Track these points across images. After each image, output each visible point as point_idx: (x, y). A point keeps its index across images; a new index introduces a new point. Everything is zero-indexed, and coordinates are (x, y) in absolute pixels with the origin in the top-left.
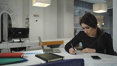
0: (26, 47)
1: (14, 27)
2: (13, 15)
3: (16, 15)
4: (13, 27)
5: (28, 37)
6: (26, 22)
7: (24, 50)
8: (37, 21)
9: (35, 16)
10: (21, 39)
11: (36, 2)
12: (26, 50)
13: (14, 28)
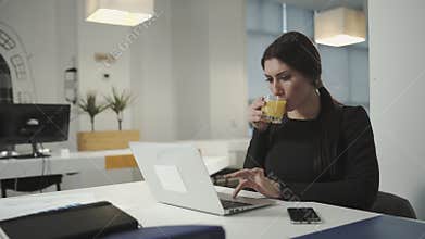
0: (60, 176)
1: (23, 102)
2: (16, 56)
3: (28, 58)
4: (16, 101)
5: (66, 139)
6: (66, 82)
7: (55, 186)
8: (107, 76)
9: (100, 58)
10: (39, 145)
11: (98, 7)
12: (61, 185)
13: (20, 105)
